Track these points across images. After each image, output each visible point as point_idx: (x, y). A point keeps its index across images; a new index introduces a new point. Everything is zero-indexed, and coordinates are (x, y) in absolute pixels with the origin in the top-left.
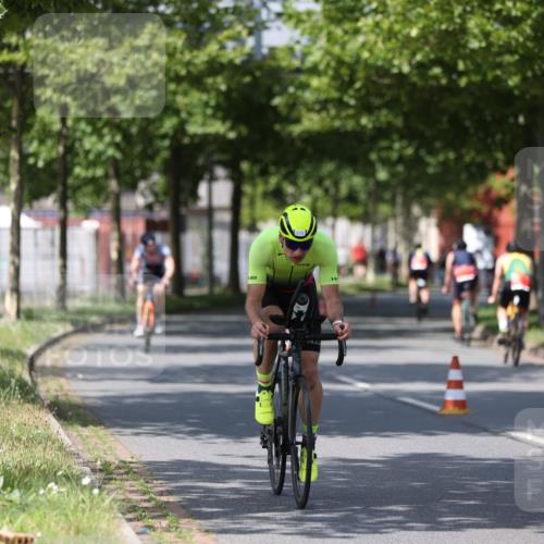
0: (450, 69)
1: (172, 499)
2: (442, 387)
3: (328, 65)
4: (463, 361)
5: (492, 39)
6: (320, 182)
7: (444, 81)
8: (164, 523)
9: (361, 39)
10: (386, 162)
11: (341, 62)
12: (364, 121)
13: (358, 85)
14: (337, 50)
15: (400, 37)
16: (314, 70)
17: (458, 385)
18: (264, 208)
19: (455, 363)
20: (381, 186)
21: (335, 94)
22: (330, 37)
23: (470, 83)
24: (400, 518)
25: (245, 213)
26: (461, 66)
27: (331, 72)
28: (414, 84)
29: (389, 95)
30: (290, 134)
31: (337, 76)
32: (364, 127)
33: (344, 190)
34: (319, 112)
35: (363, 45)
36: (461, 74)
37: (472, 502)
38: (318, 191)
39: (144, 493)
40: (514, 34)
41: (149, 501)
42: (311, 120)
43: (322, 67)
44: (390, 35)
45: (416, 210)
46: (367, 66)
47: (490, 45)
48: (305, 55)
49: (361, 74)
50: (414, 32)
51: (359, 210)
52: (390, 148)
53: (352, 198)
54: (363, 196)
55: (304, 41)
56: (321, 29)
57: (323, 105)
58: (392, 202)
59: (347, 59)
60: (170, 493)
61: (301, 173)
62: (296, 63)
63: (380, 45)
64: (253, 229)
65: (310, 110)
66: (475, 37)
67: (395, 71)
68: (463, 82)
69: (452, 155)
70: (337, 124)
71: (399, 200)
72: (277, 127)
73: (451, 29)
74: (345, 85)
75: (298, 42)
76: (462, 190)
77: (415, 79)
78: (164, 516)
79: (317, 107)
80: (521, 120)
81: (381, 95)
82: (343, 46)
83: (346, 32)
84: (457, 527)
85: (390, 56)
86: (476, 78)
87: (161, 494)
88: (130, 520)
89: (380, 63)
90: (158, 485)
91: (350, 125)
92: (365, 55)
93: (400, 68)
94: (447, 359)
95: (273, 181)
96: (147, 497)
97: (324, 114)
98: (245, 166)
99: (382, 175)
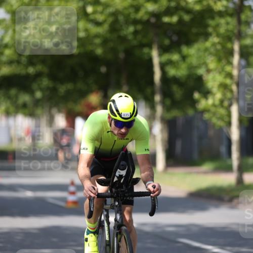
12: (31, 70)
16: (6, 46)
17: (73, 193)
19: (72, 184)
51: (27, 111)
53: (25, 106)
57: (10, 62)
58: (43, 108)
69: (70, 86)
76: (75, 102)
80: (103, 69)
86: (82, 50)
91: (23, 72)
99: (38, 95)
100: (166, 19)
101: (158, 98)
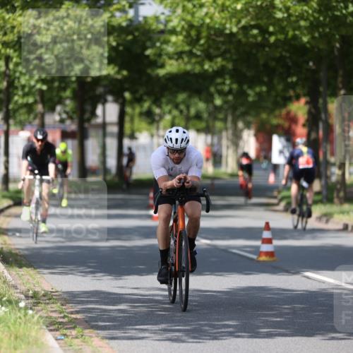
0: (264, 31)
1: (78, 316)
2: (258, 243)
3: (183, 27)
4: (272, 225)
5: (291, 11)
6: (177, 106)
7: (259, 39)
8: (74, 332)
9: (205, 10)
10: (221, 93)
11: (191, 26)
12: (206, 67)
13: (202, 42)
14: (189, 17)
15: (230, 9)
16: (173, 32)
17: (269, 241)
18: (140, 124)
19: (267, 227)
20: (217, 109)
21: (187, 48)
22: (184, 8)
23: (277, 40)
24: (231, 329)
25: (127, 126)
26: (271, 29)
27: (184, 33)
28: (239, 41)
29: (223, 48)
30: (157, 75)
31: (188, 36)
32: (207, 71)
33: (193, 111)
34: (177, 60)
35: (207, 14)
36: (271, 34)
37: (278, 319)
38: (176, 112)
39: (61, 313)
40: (306, 8)
41: (64, 317)
42: (171, 65)
43: (179, 29)
44: (223, 8)
45: (240, 125)
46: (209, 27)
47: (290, 15)
48: (167, 22)
49: (204, 34)
50: (239, 7)
51: (203, 125)
52: (224, 83)
53: (198, 117)
54: (205, 115)
55: (167, 12)
56: (178, 5)
57: (179, 55)
58: (225, 120)
59: (196, 24)
60: (77, 312)
61: (164, 100)
62: (161, 27)
63: (217, 14)
64: (132, 137)
65: (170, 58)
66: (280, 10)
67: (228, 32)
68: (272, 39)
69: (264, 89)
70: (189, 67)
71: (230, 118)
72: (149, 71)
73: (264, 5)
74: (193, 42)
75: (163, 14)
76: (271, 111)
77: (240, 37)
78: (74, 328)
79: (176, 57)
80: (311, 64)
81: (218, 49)
82: (193, 14)
83: (194, 6)
85: (224, 21)
86: (281, 37)
87: (72, 313)
88: (51, 330)
89: (217, 26)
90: (70, 308)
91: (197, 69)
92: (208, 21)
93: (231, 29)
94: (262, 224)
95: (146, 105)
96: (62, 315)
97: (180, 61)
98: (127, 95)
99: (218, 102)
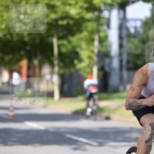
17: (12, 111)
84: (12, 145)
100: (61, 23)
101: (56, 62)
